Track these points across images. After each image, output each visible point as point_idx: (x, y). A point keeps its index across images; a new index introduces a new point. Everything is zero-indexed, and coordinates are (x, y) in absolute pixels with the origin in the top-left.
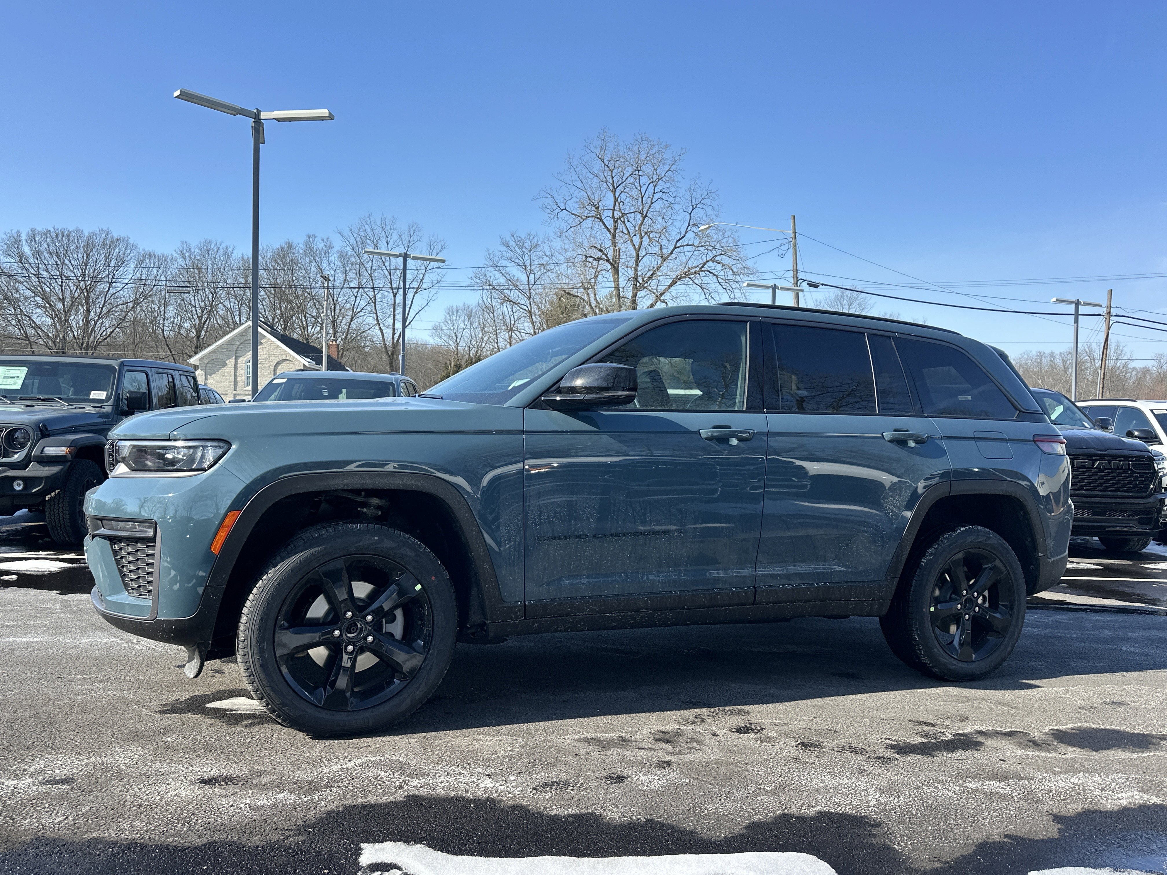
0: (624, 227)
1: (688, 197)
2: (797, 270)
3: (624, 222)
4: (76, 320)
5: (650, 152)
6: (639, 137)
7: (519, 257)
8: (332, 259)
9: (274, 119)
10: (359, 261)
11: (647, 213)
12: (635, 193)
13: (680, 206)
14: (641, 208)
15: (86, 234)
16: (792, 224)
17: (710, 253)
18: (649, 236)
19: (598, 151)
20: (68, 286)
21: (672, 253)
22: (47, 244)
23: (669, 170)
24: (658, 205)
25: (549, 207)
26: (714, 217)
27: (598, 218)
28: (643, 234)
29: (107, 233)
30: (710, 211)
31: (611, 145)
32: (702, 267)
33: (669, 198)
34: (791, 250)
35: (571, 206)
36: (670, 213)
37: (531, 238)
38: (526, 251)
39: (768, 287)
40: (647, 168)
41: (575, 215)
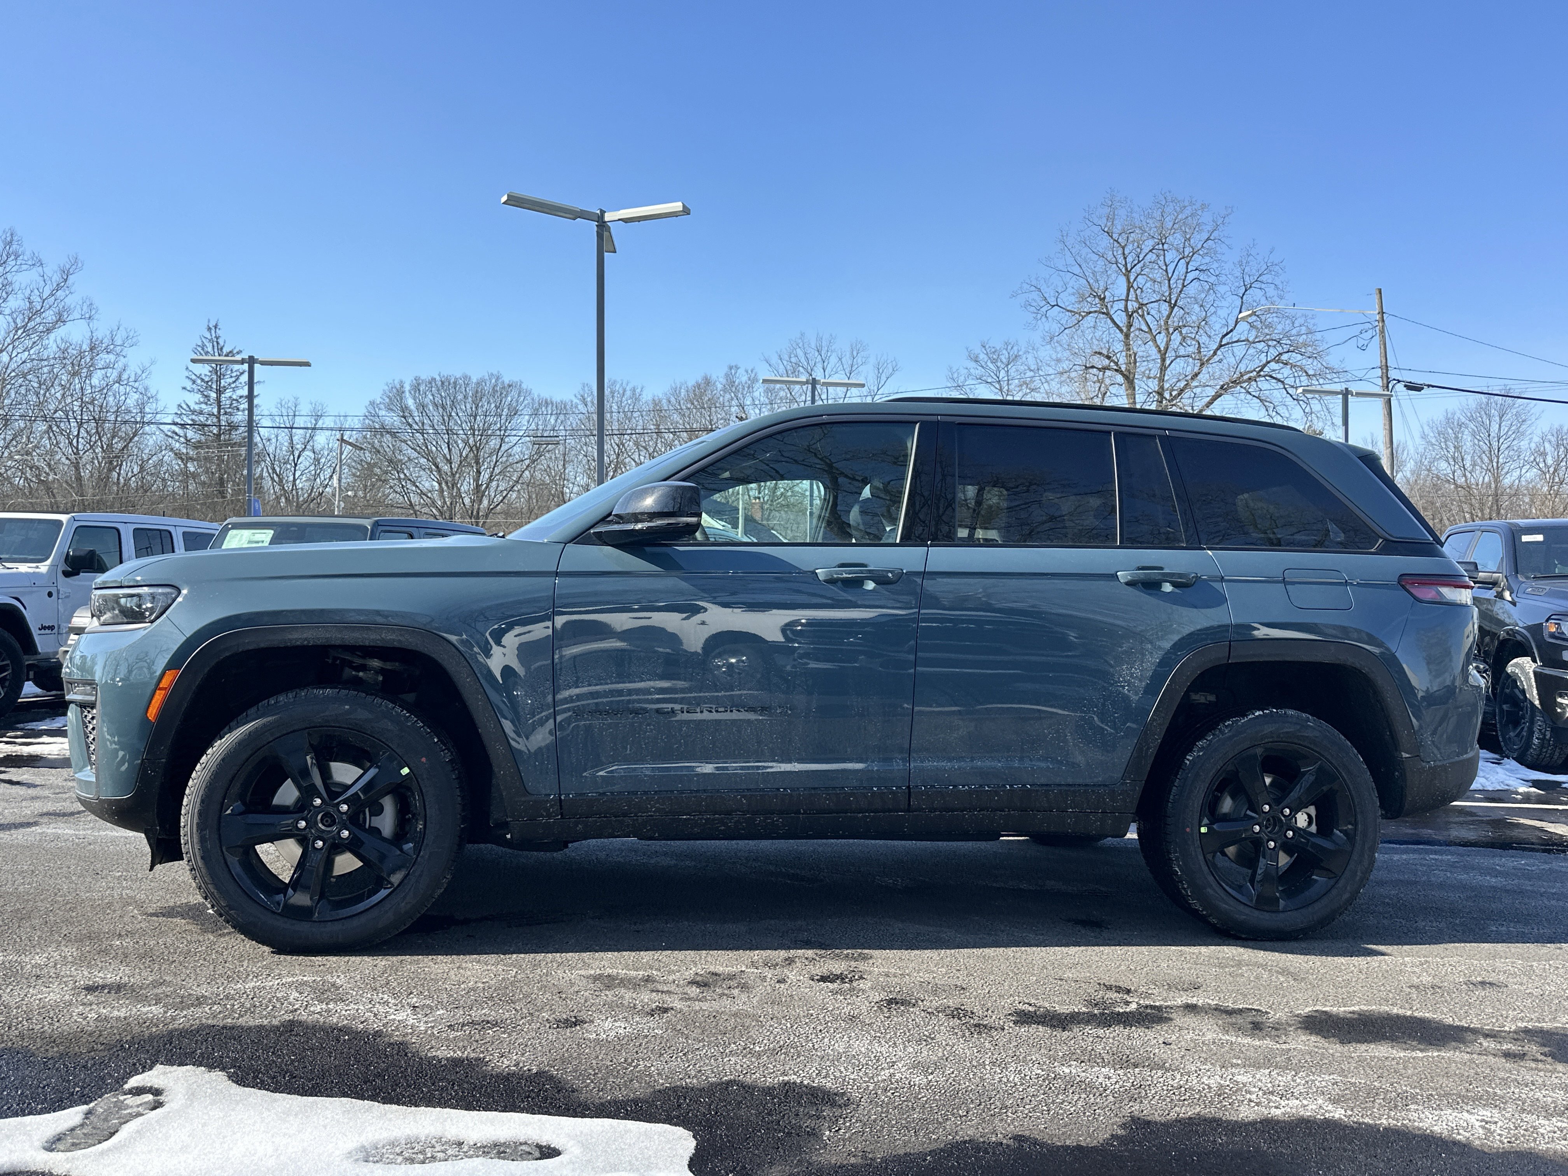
0: (1142, 322)
1: (1239, 274)
2: (1387, 366)
3: (1142, 316)
4: (466, 485)
5: (1180, 217)
6: (1162, 198)
7: (992, 374)
8: (756, 394)
9: (619, 220)
10: (789, 395)
11: (1176, 301)
12: (1158, 275)
13: (1227, 288)
14: (1167, 294)
15: (474, 380)
16: (1377, 301)
17: (1271, 350)
18: (1181, 332)
19: (1103, 222)
20: (456, 442)
21: (1215, 353)
22: (433, 395)
23: (1208, 239)
24: (1192, 289)
25: (1034, 304)
26: (1276, 299)
27: (1103, 313)
28: (1171, 330)
29: (497, 379)
30: (1271, 291)
31: (1122, 213)
32: (1261, 370)
33: (1209, 276)
34: (1377, 339)
35: (1065, 300)
36: (1212, 298)
37: (1009, 347)
38: (1003, 366)
39: (1337, 393)
40: (1176, 239)
41: (1071, 311)
